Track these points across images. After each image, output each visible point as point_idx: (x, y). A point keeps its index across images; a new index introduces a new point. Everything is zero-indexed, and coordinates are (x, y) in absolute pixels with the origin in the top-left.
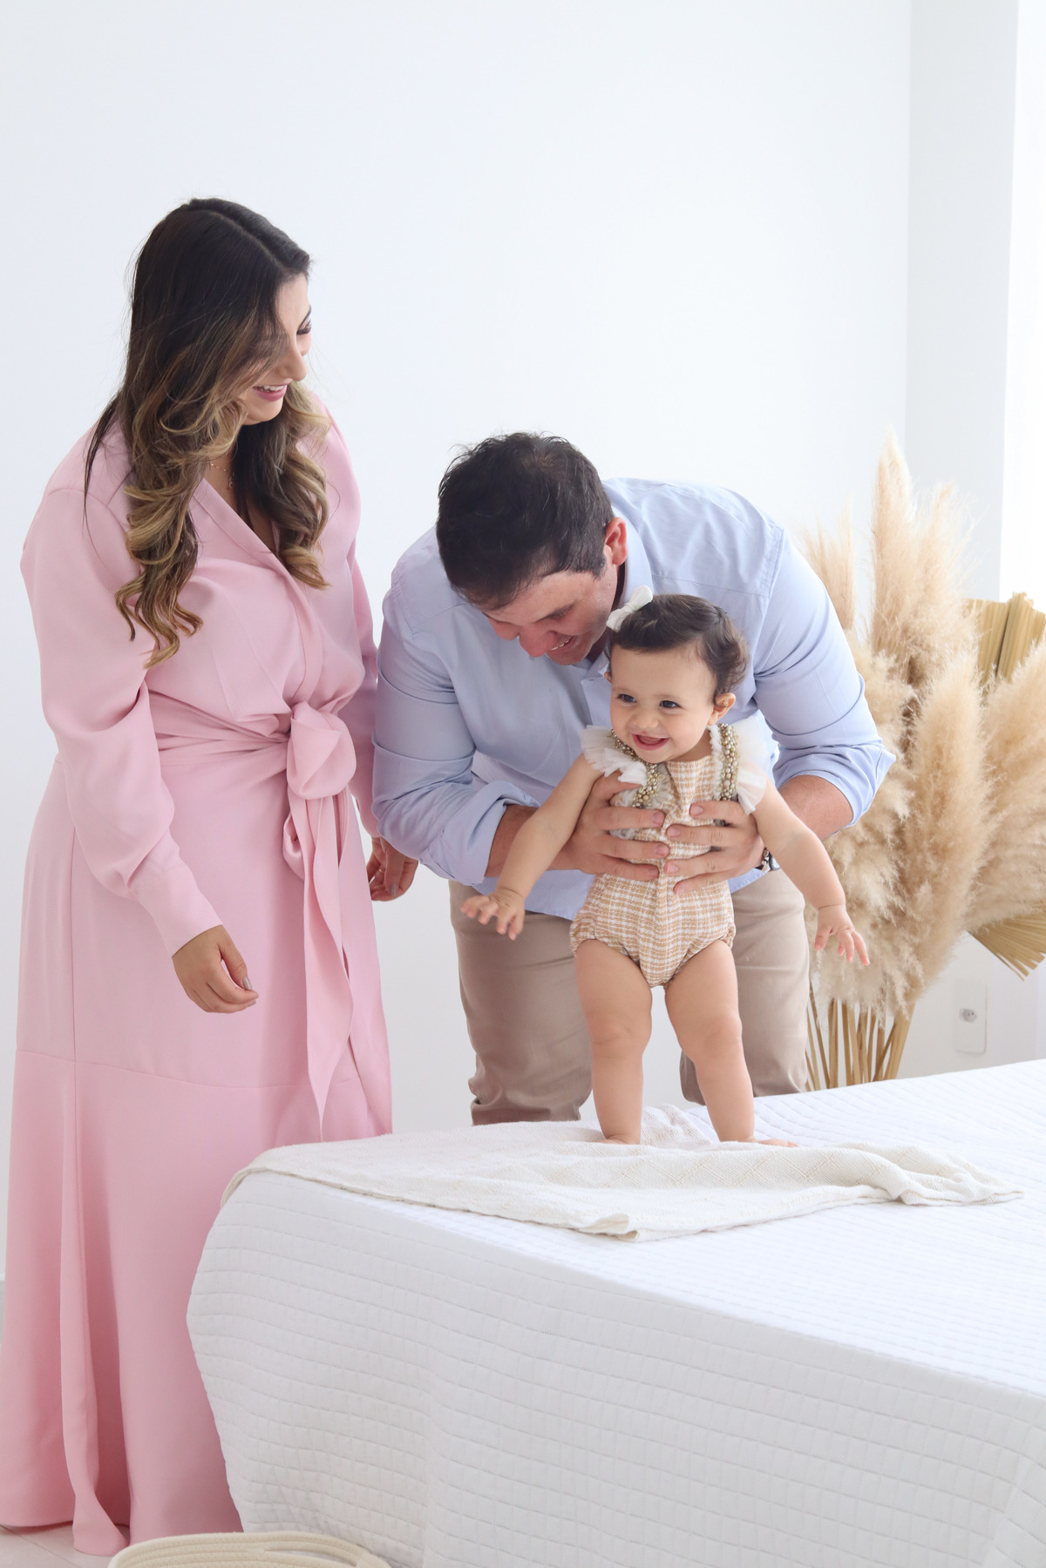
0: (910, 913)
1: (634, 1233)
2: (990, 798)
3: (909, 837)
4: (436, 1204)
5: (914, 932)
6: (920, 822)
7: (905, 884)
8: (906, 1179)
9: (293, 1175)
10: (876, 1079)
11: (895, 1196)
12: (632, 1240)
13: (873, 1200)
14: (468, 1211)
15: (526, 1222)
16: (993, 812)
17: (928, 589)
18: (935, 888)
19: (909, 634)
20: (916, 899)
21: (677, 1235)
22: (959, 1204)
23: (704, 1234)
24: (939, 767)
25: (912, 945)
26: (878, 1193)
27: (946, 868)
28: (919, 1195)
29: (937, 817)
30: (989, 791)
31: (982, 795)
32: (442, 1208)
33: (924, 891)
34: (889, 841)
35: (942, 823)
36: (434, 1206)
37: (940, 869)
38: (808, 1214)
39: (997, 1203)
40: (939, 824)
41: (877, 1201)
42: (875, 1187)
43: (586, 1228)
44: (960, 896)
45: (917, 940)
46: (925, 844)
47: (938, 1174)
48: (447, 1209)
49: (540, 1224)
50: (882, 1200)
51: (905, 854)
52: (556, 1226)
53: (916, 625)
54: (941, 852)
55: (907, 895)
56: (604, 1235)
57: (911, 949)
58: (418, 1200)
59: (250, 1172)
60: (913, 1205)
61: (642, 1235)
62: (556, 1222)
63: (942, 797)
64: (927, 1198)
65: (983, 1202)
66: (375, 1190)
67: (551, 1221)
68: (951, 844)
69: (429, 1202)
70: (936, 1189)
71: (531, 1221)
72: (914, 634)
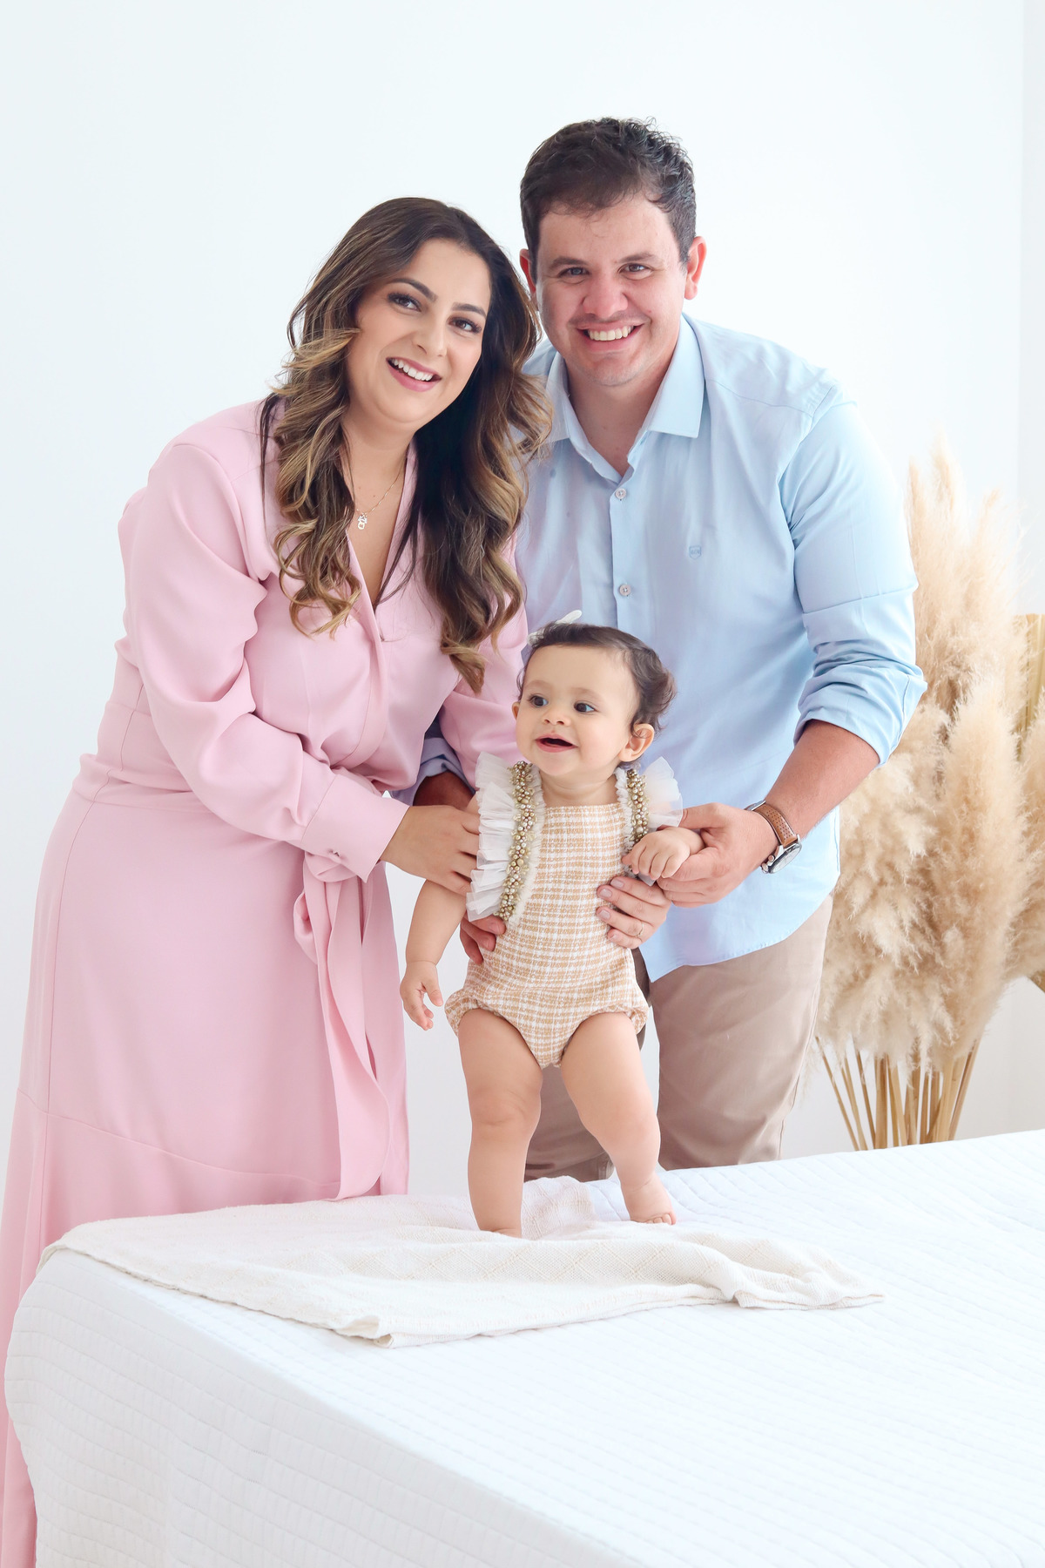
0: (939, 959)
1: (387, 1337)
2: (1026, 834)
3: (936, 877)
4: (207, 1295)
5: (947, 981)
6: (946, 862)
7: (931, 924)
8: (739, 1277)
9: (87, 1255)
11: (730, 1297)
12: (384, 1345)
13: (703, 1301)
14: (236, 1304)
15: (287, 1319)
16: (1031, 849)
17: (968, 603)
18: (966, 932)
19: (946, 654)
20: (945, 945)
21: (443, 1340)
22: (803, 1308)
23: (479, 1338)
24: (967, 801)
25: (944, 996)
26: (710, 1292)
27: (978, 911)
28: (755, 1297)
29: (965, 856)
30: (1025, 828)
31: (1016, 833)
32: (212, 1300)
33: (951, 936)
34: (905, 882)
35: (971, 863)
36: (206, 1297)
37: (972, 912)
38: (617, 1317)
39: (849, 1307)
40: (967, 863)
41: (708, 1301)
42: (708, 1285)
43: (344, 1329)
44: (998, 943)
45: (947, 990)
46: (954, 884)
47: (790, 1273)
48: (217, 1301)
49: (302, 1322)
50: (717, 1301)
51: (933, 896)
52: (314, 1326)
53: (952, 642)
54: (971, 894)
55: (934, 941)
56: (359, 1338)
57: (941, 1000)
58: (191, 1290)
59: (56, 1250)
60: (747, 1308)
61: (396, 1340)
62: (315, 1321)
63: (971, 836)
64: (766, 1301)
65: (833, 1306)
66: (154, 1277)
67: (310, 1321)
68: (981, 885)
69: (201, 1291)
70: (779, 1290)
71: (291, 1319)
72: (951, 654)
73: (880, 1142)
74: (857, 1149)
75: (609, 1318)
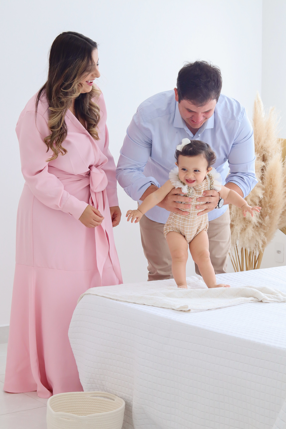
0: (263, 224)
1: (190, 310)
3: (263, 203)
4: (136, 303)
5: (264, 229)
6: (266, 199)
7: (262, 216)
8: (263, 296)
9: (97, 295)
10: (254, 269)
11: (260, 300)
12: (189, 312)
13: (254, 301)
14: (145, 304)
15: (160, 307)
17: (268, 136)
18: (270, 217)
20: (265, 220)
21: (201, 311)
22: (277, 302)
23: (209, 310)
24: (271, 184)
25: (264, 233)
26: (256, 299)
27: (273, 212)
28: (267, 300)
29: (271, 198)
31: (283, 192)
32: (137, 304)
33: (267, 218)
34: (257, 204)
35: (272, 199)
36: (135, 303)
37: (271, 212)
38: (237, 305)
40: (271, 200)
41: (255, 301)
42: (255, 298)
43: (177, 309)
44: (277, 219)
45: (265, 231)
46: (267, 205)
47: (272, 294)
48: (139, 304)
49: (164, 308)
50: (257, 301)
52: (168, 308)
53: (265, 145)
54: (272, 207)
55: (262, 219)
56: (182, 311)
57: (264, 234)
60: (265, 303)
61: (192, 311)
62: (168, 307)
63: (272, 192)
64: (269, 301)
65: (284, 302)
66: (119, 299)
68: (275, 205)
69: (134, 302)
70: (271, 298)
71: (161, 307)
72: (264, 148)
73: (242, 270)
74: (236, 272)
75: (235, 305)
